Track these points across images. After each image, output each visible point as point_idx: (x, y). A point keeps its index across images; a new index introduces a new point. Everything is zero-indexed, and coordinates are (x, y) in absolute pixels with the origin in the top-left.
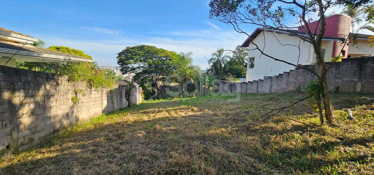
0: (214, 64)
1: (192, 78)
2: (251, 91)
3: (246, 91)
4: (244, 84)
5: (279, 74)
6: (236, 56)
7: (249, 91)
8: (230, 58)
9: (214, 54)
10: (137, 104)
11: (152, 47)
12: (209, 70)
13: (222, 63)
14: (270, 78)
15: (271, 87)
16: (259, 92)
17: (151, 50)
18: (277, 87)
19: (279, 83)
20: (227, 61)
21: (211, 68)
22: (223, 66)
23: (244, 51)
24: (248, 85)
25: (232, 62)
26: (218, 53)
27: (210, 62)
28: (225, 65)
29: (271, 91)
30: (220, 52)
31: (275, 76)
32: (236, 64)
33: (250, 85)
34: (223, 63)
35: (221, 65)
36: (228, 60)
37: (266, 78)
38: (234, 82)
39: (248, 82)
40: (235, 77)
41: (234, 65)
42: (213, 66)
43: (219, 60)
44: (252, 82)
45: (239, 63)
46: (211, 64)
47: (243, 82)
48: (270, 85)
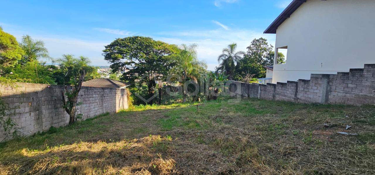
0: (225, 62)
1: (196, 77)
2: (284, 97)
3: (274, 96)
4: (269, 86)
5: (351, 70)
6: (251, 52)
7: (278, 98)
8: (245, 55)
9: (225, 50)
10: (117, 112)
11: (147, 39)
12: (219, 69)
13: (234, 60)
14: (327, 76)
15: (328, 92)
16: (299, 100)
17: (145, 42)
18: (344, 94)
19: (350, 85)
20: (240, 58)
21: (221, 66)
22: (236, 64)
23: (262, 46)
24: (277, 87)
25: (246, 60)
26: (229, 49)
27: (220, 59)
28: (238, 63)
29: (327, 99)
30: (232, 47)
31: (338, 73)
32: (252, 61)
33: (281, 88)
34: (236, 60)
35: (233, 63)
36: (242, 56)
37: (315, 77)
38: (253, 83)
39: (278, 83)
40: (253, 77)
41: (249, 63)
42: (223, 64)
43: (230, 57)
44: (286, 84)
45: (256, 60)
46: (221, 62)
47: (267, 84)
48: (325, 91)
